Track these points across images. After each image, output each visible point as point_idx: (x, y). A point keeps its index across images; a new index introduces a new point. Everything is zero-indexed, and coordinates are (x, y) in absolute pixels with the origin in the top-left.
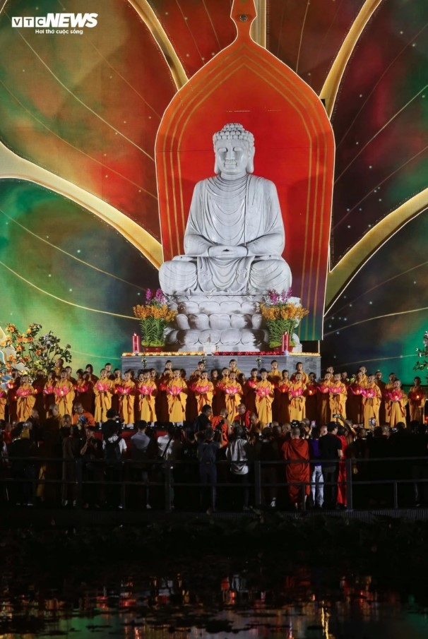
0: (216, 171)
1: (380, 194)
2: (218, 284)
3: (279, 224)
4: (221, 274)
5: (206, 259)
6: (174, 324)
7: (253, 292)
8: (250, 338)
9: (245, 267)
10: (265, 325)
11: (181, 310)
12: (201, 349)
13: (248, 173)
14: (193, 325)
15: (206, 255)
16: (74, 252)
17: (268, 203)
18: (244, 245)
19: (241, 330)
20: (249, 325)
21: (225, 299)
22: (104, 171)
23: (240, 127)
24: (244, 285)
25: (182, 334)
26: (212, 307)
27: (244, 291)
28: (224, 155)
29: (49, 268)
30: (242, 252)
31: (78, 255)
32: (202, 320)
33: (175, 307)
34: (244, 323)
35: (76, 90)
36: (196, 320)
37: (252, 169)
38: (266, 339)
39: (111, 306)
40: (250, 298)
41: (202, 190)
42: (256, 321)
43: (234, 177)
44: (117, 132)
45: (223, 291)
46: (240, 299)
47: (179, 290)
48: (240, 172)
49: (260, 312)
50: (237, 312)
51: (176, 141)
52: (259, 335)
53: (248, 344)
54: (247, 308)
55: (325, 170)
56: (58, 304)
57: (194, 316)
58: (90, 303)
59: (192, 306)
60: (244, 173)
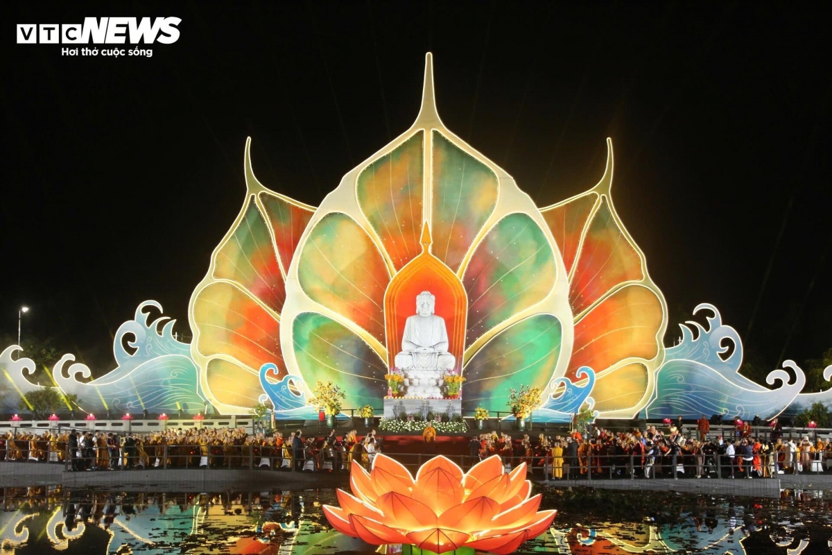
0: (417, 312)
1: (482, 324)
2: (423, 365)
3: (446, 338)
4: (424, 360)
5: (416, 353)
6: (402, 383)
7: (439, 369)
8: (438, 390)
9: (435, 357)
10: (445, 384)
11: (406, 377)
12: (415, 395)
13: (432, 314)
14: (411, 383)
15: (415, 351)
16: (339, 346)
17: (442, 328)
18: (433, 347)
19: (433, 386)
20: (438, 384)
21: (426, 372)
22: (354, 310)
23: (429, 293)
24: (435, 365)
25: (406, 388)
26: (420, 375)
27: (435, 369)
28: (423, 306)
29: (327, 354)
30: (432, 350)
31: (341, 348)
32: (415, 382)
33: (403, 375)
34: (435, 383)
35: (342, 272)
36: (413, 382)
37: (433, 312)
38: (445, 391)
39: (356, 372)
40: (438, 372)
41: (411, 321)
42: (441, 383)
43: (426, 316)
44: (361, 292)
45: (425, 368)
46: (433, 372)
47: (405, 367)
48: (429, 313)
49: (443, 378)
50: (432, 378)
51: (394, 298)
52: (442, 388)
53: (438, 394)
54: (438, 376)
55: (463, 313)
56: (331, 370)
57: (412, 380)
58: (346, 370)
59: (411, 375)
60: (430, 314)
